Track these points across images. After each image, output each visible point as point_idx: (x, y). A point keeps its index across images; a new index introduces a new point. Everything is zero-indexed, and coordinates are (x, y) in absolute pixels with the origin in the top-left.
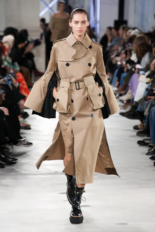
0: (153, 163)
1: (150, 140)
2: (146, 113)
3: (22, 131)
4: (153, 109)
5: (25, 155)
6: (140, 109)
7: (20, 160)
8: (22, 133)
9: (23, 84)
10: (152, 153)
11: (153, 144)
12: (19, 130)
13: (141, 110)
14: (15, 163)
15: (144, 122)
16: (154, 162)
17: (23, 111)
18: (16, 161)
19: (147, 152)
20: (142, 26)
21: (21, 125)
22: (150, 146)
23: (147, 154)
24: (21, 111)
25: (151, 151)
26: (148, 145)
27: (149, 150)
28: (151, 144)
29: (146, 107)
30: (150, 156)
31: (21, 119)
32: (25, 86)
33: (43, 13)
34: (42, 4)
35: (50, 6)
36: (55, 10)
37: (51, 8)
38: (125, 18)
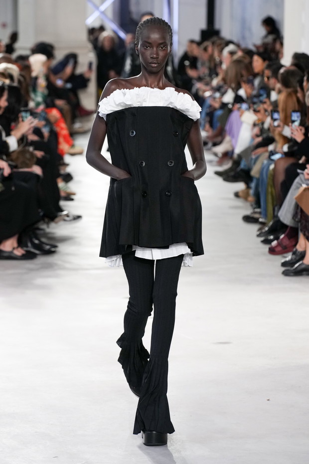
0: (268, 249)
1: (260, 213)
2: (255, 172)
3: (62, 203)
6: (245, 166)
7: (62, 248)
8: (64, 206)
9: (62, 129)
10: (265, 233)
13: (246, 168)
14: (54, 252)
15: (250, 185)
16: (270, 249)
18: (57, 249)
20: (244, 38)
22: (261, 223)
23: (258, 236)
24: (62, 172)
25: (263, 231)
27: (260, 229)
30: (262, 239)
31: (61, 184)
32: (65, 132)
33: (93, 20)
34: (90, 6)
35: (103, 8)
36: (110, 14)
37: (103, 13)
38: (217, 26)
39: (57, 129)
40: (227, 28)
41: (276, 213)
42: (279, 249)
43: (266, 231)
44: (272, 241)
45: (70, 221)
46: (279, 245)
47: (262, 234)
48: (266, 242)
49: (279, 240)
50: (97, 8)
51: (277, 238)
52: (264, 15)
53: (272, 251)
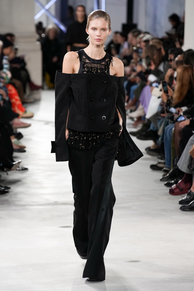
0: (169, 191)
1: (164, 163)
2: (160, 133)
3: (15, 154)
4: (168, 128)
5: (19, 183)
6: (154, 128)
7: (14, 189)
8: (16, 157)
9: (17, 100)
10: (167, 178)
11: (168, 168)
12: (12, 154)
13: (155, 129)
14: (7, 192)
15: (157, 142)
16: (170, 190)
17: (16, 131)
18: (9, 190)
19: (161, 178)
20: (155, 30)
21: (15, 147)
22: (165, 171)
23: (162, 180)
24: (15, 132)
25: (166, 176)
26: (163, 170)
27: (164, 175)
28: (167, 169)
29: (160, 125)
30: (166, 183)
31: (14, 140)
32: (19, 102)
33: (39, 16)
34: (37, 5)
35: (47, 7)
36: (53, 11)
37: (48, 10)
38: (135, 21)
39: (13, 100)
40: (142, 22)
41: (175, 163)
42: (177, 190)
43: (167, 177)
44: (173, 184)
45: (19, 170)
46: (177, 187)
47: (164, 179)
48: (168, 185)
49: (178, 184)
50: (43, 7)
51: (176, 182)
52: (170, 13)
53: (172, 192)
